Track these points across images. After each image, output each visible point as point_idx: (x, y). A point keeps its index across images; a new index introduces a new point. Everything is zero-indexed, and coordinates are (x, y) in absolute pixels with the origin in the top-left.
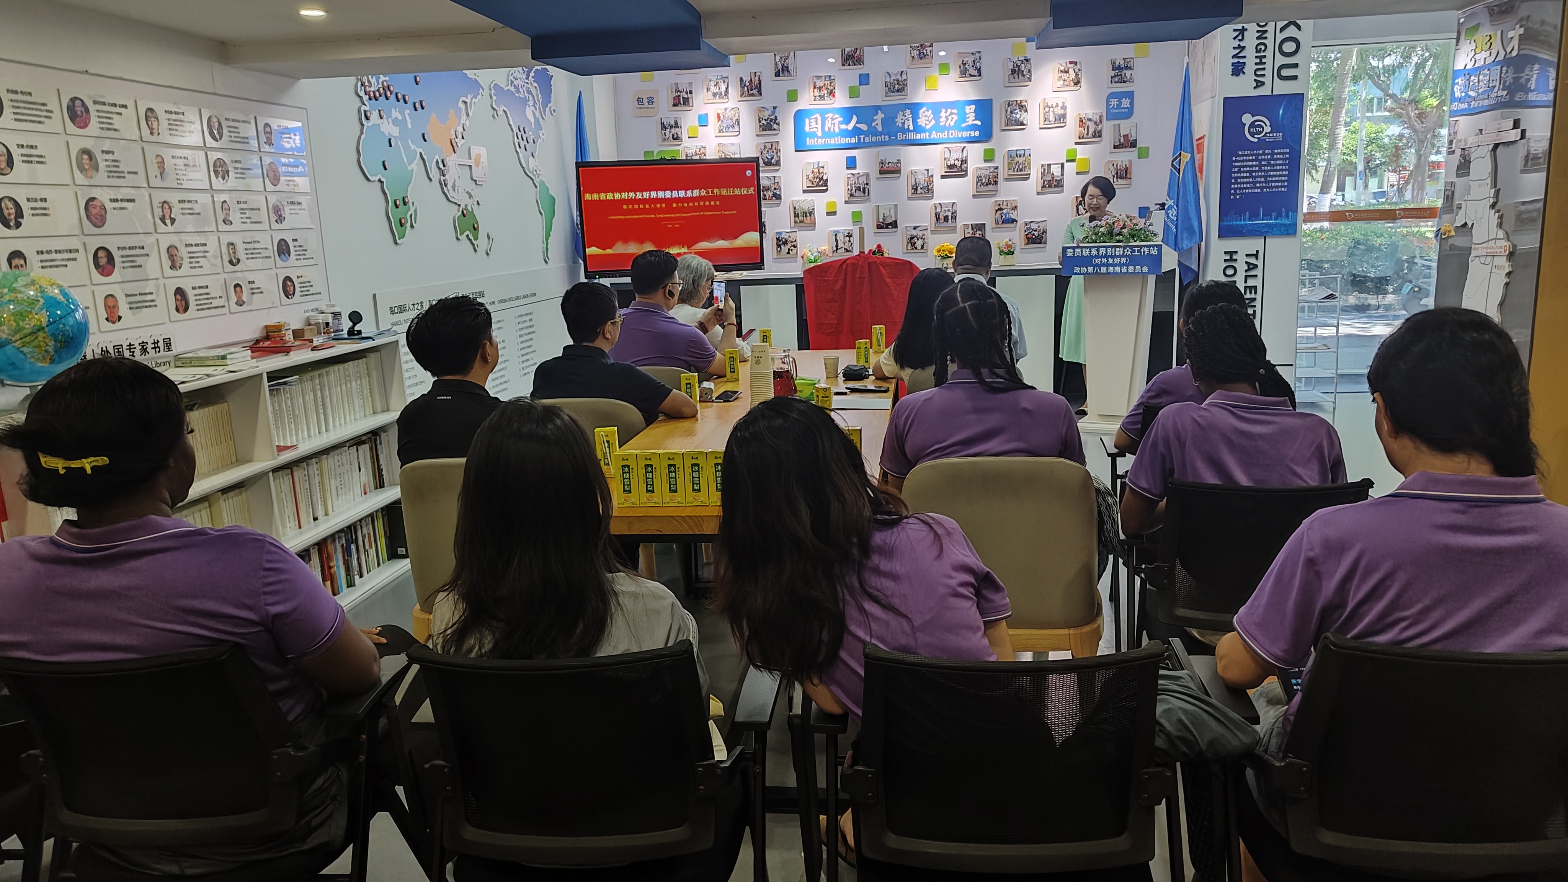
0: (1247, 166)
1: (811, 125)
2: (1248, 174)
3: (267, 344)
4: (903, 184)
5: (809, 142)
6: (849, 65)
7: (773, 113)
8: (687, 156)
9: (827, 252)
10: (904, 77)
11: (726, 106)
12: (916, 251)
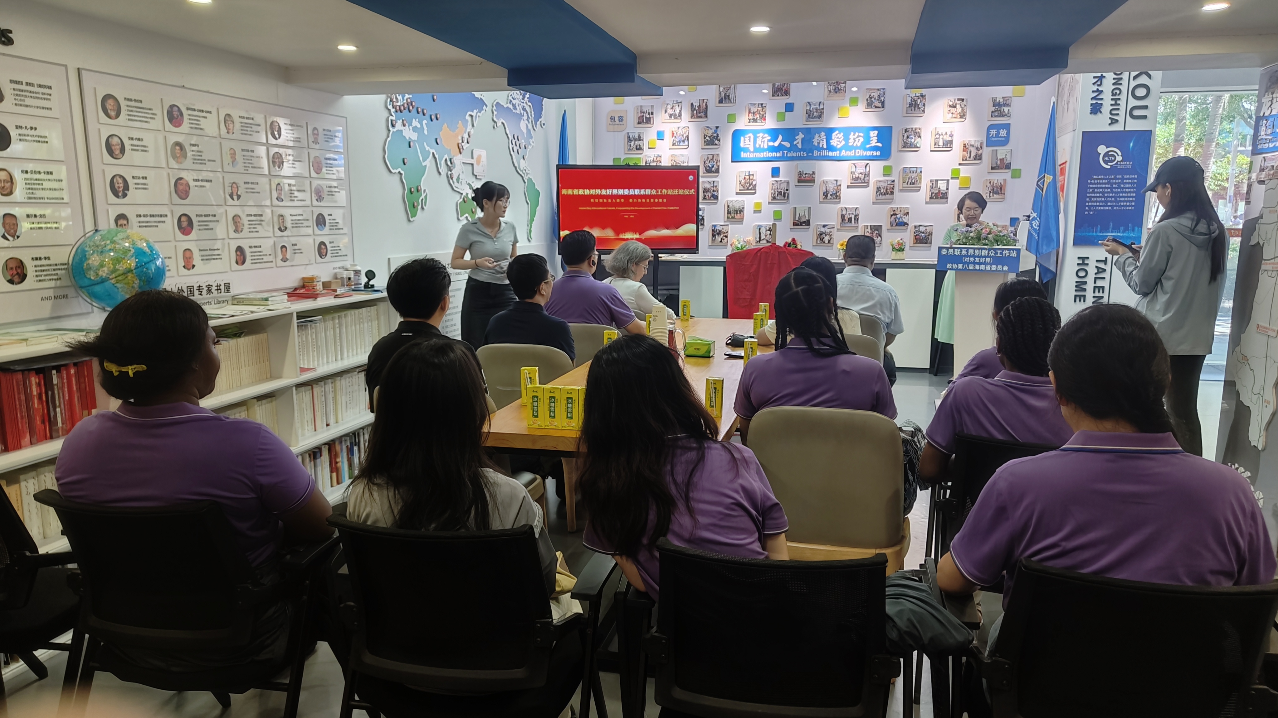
0: (1100, 188)
1: (746, 142)
2: (1101, 195)
3: (302, 291)
4: (816, 191)
5: (743, 155)
6: (778, 96)
7: (716, 131)
8: (646, 163)
9: (752, 242)
10: (822, 107)
11: (678, 125)
12: (823, 244)
